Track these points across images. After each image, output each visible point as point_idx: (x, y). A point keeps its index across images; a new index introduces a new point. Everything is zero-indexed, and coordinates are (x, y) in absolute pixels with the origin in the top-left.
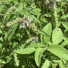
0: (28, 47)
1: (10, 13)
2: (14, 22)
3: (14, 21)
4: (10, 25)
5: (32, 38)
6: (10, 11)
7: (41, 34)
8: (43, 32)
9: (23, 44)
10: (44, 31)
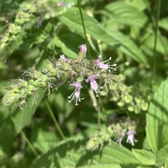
0: (92, 163)
1: (22, 25)
2: (36, 83)
3: (35, 79)
4: (18, 96)
5: (109, 128)
6: (22, 21)
7: (147, 112)
8: (156, 104)
9: (73, 151)
10: (160, 100)
